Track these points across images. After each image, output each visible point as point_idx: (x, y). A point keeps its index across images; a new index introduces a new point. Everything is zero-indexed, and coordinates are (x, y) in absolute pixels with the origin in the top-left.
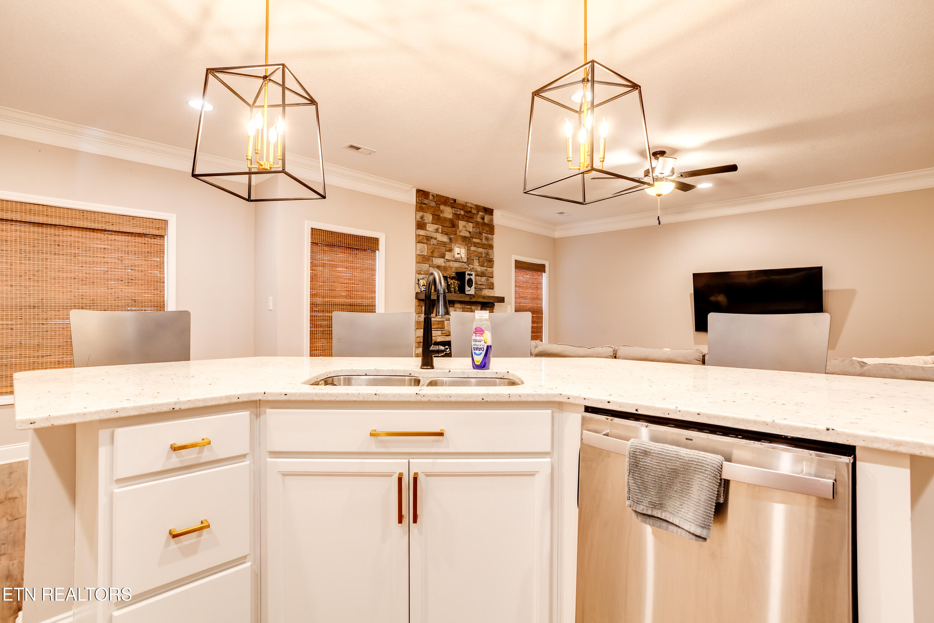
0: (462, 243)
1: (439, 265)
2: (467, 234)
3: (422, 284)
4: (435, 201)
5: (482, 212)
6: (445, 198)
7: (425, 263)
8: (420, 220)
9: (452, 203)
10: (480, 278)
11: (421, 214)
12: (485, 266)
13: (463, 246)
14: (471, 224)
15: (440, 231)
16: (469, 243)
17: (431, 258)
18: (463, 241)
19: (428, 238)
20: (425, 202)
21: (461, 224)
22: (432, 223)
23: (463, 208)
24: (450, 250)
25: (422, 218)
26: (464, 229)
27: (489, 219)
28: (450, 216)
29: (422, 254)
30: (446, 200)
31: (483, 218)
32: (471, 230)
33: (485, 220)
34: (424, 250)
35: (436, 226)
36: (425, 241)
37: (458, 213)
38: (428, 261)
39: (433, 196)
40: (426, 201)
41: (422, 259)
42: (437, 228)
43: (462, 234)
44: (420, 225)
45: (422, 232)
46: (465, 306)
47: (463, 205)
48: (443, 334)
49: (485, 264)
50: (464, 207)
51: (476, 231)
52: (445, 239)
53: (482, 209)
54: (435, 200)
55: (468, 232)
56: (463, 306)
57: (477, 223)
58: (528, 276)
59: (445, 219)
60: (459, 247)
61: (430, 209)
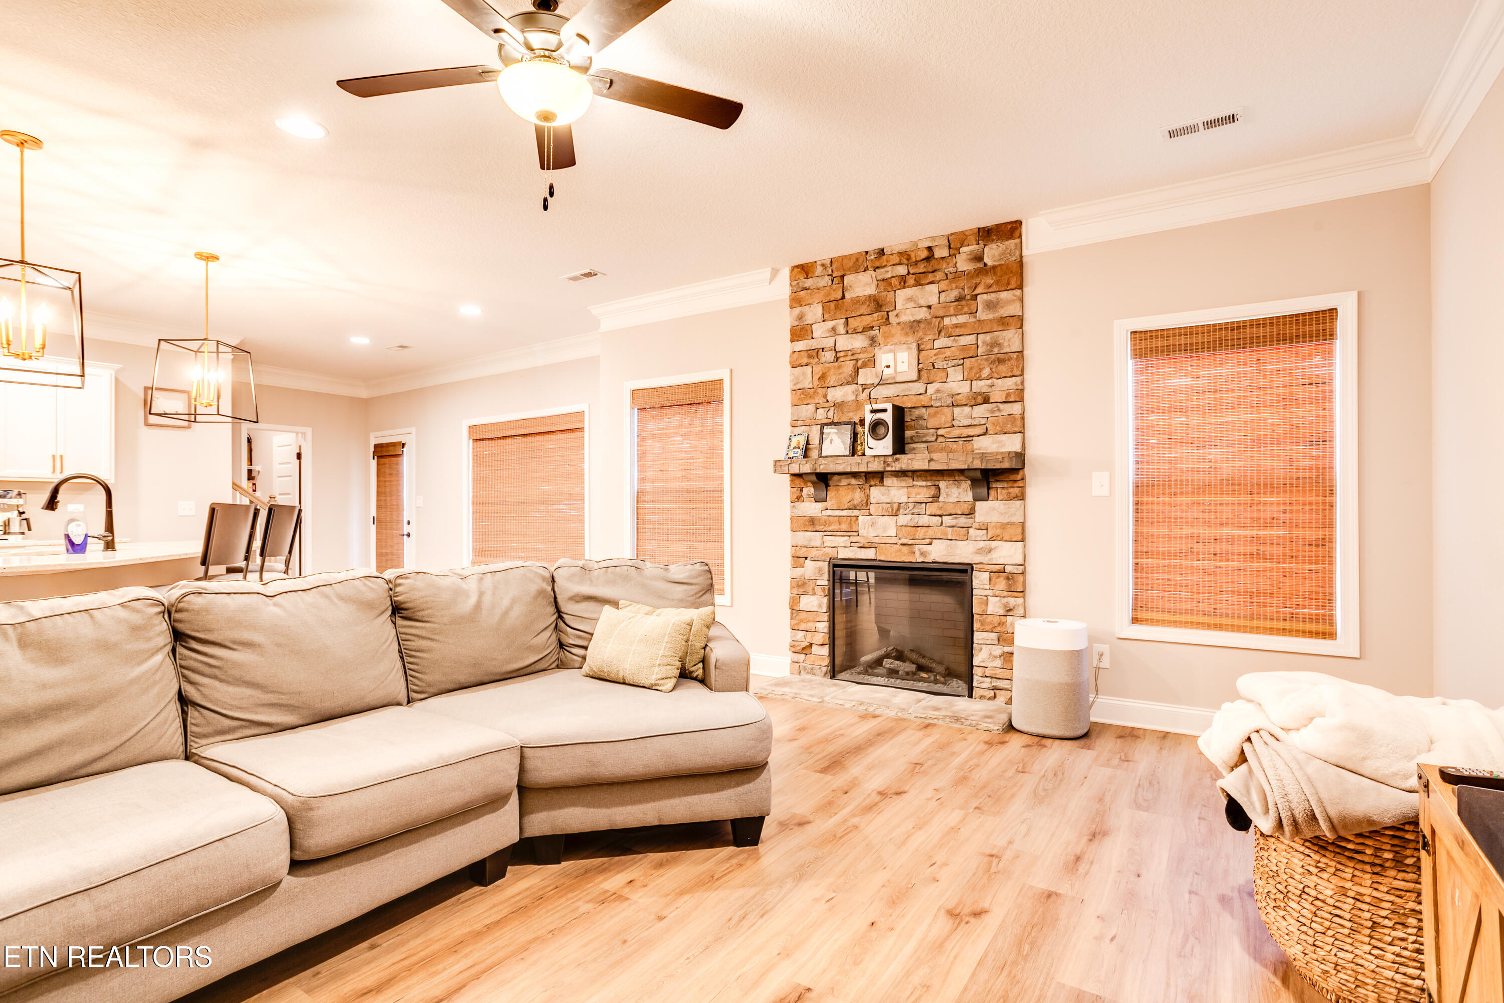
0: (904, 339)
1: (839, 400)
2: (923, 314)
3: (794, 444)
4: (830, 272)
5: (974, 242)
6: (854, 259)
7: (807, 402)
8: (796, 323)
9: (872, 260)
10: (967, 409)
11: (797, 311)
12: (984, 376)
13: (905, 346)
14: (934, 288)
15: (841, 329)
16: (925, 334)
17: (820, 391)
18: (907, 334)
19: (815, 353)
20: (807, 285)
21: (902, 295)
22: (824, 321)
23: (901, 260)
24: (871, 362)
25: (801, 317)
26: (911, 305)
27: (996, 254)
28: (871, 290)
29: (799, 386)
30: (857, 260)
31: (979, 258)
32: (933, 300)
33: (986, 260)
34: (801, 378)
35: (830, 324)
36: (805, 360)
37: (889, 275)
38: (814, 398)
39: (823, 265)
40: (809, 283)
41: (801, 396)
42: (831, 327)
43: (904, 318)
44: (799, 332)
45: (801, 345)
46: (915, 483)
47: (901, 254)
48: (852, 544)
49: (986, 372)
50: (905, 257)
51: (948, 299)
52: (859, 342)
53: (972, 238)
54: (828, 271)
55: (925, 309)
56: (910, 481)
57: (958, 275)
58: (1220, 370)
59: (857, 301)
60: (890, 351)
61: (817, 295)
